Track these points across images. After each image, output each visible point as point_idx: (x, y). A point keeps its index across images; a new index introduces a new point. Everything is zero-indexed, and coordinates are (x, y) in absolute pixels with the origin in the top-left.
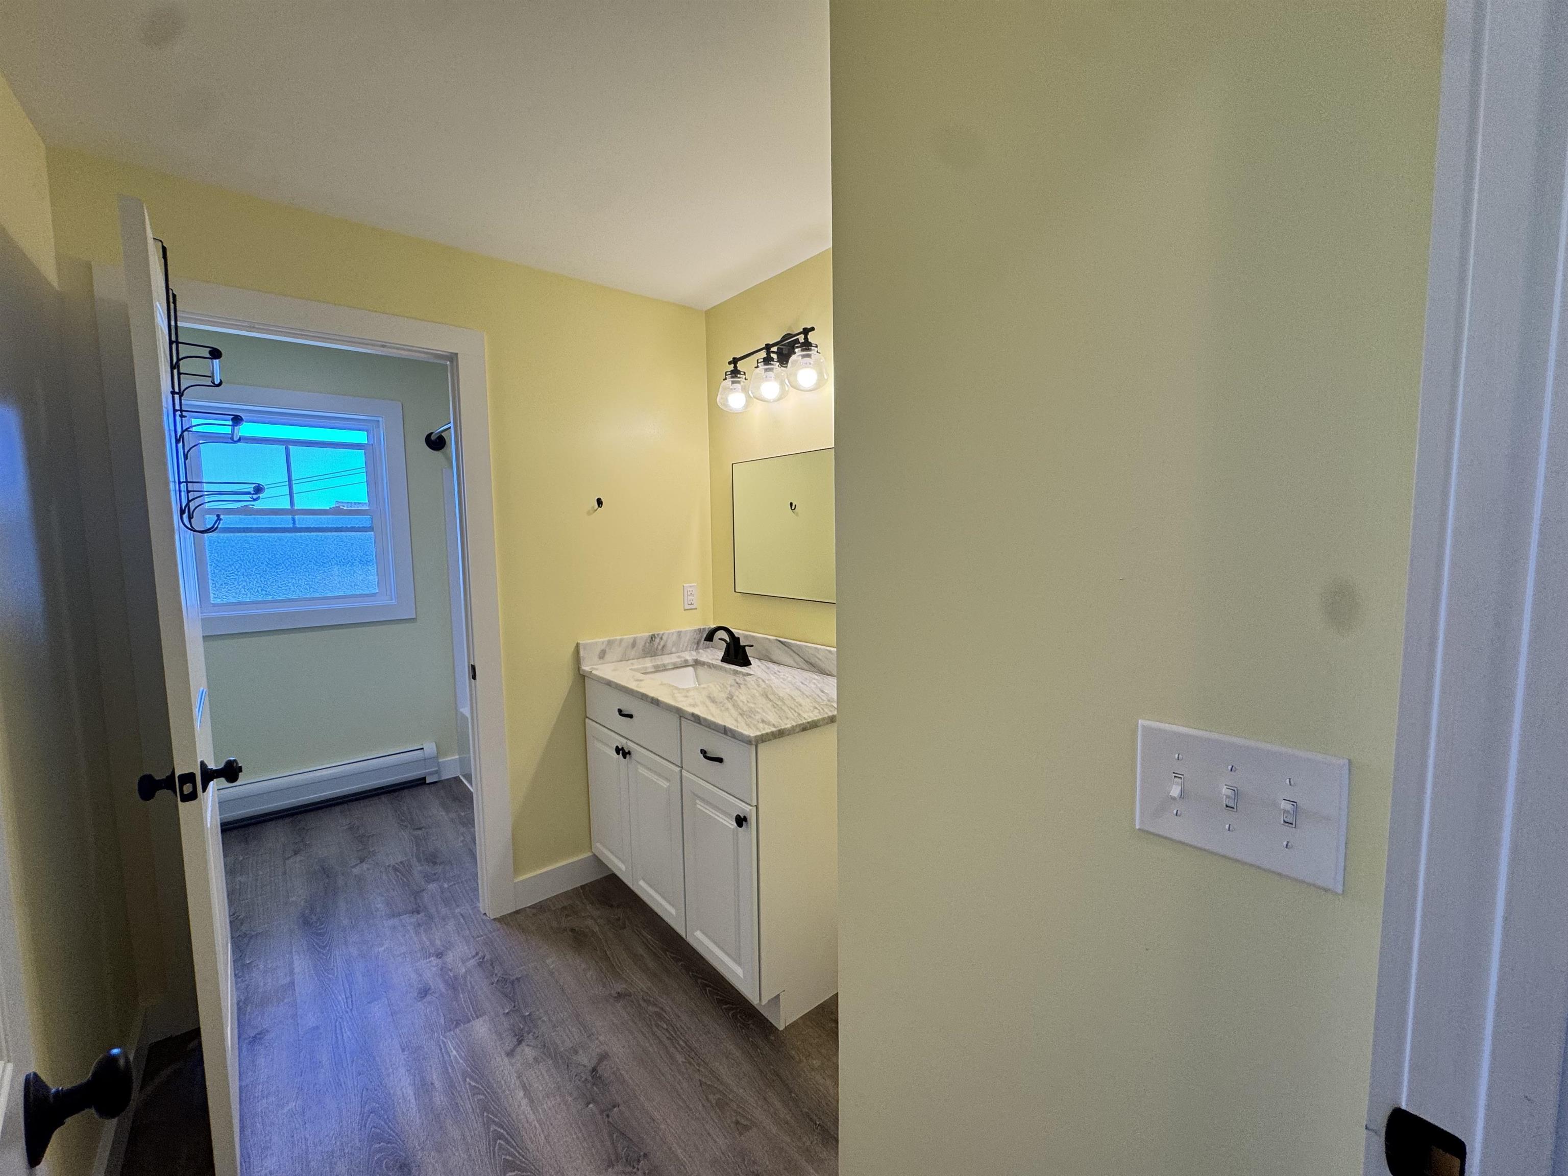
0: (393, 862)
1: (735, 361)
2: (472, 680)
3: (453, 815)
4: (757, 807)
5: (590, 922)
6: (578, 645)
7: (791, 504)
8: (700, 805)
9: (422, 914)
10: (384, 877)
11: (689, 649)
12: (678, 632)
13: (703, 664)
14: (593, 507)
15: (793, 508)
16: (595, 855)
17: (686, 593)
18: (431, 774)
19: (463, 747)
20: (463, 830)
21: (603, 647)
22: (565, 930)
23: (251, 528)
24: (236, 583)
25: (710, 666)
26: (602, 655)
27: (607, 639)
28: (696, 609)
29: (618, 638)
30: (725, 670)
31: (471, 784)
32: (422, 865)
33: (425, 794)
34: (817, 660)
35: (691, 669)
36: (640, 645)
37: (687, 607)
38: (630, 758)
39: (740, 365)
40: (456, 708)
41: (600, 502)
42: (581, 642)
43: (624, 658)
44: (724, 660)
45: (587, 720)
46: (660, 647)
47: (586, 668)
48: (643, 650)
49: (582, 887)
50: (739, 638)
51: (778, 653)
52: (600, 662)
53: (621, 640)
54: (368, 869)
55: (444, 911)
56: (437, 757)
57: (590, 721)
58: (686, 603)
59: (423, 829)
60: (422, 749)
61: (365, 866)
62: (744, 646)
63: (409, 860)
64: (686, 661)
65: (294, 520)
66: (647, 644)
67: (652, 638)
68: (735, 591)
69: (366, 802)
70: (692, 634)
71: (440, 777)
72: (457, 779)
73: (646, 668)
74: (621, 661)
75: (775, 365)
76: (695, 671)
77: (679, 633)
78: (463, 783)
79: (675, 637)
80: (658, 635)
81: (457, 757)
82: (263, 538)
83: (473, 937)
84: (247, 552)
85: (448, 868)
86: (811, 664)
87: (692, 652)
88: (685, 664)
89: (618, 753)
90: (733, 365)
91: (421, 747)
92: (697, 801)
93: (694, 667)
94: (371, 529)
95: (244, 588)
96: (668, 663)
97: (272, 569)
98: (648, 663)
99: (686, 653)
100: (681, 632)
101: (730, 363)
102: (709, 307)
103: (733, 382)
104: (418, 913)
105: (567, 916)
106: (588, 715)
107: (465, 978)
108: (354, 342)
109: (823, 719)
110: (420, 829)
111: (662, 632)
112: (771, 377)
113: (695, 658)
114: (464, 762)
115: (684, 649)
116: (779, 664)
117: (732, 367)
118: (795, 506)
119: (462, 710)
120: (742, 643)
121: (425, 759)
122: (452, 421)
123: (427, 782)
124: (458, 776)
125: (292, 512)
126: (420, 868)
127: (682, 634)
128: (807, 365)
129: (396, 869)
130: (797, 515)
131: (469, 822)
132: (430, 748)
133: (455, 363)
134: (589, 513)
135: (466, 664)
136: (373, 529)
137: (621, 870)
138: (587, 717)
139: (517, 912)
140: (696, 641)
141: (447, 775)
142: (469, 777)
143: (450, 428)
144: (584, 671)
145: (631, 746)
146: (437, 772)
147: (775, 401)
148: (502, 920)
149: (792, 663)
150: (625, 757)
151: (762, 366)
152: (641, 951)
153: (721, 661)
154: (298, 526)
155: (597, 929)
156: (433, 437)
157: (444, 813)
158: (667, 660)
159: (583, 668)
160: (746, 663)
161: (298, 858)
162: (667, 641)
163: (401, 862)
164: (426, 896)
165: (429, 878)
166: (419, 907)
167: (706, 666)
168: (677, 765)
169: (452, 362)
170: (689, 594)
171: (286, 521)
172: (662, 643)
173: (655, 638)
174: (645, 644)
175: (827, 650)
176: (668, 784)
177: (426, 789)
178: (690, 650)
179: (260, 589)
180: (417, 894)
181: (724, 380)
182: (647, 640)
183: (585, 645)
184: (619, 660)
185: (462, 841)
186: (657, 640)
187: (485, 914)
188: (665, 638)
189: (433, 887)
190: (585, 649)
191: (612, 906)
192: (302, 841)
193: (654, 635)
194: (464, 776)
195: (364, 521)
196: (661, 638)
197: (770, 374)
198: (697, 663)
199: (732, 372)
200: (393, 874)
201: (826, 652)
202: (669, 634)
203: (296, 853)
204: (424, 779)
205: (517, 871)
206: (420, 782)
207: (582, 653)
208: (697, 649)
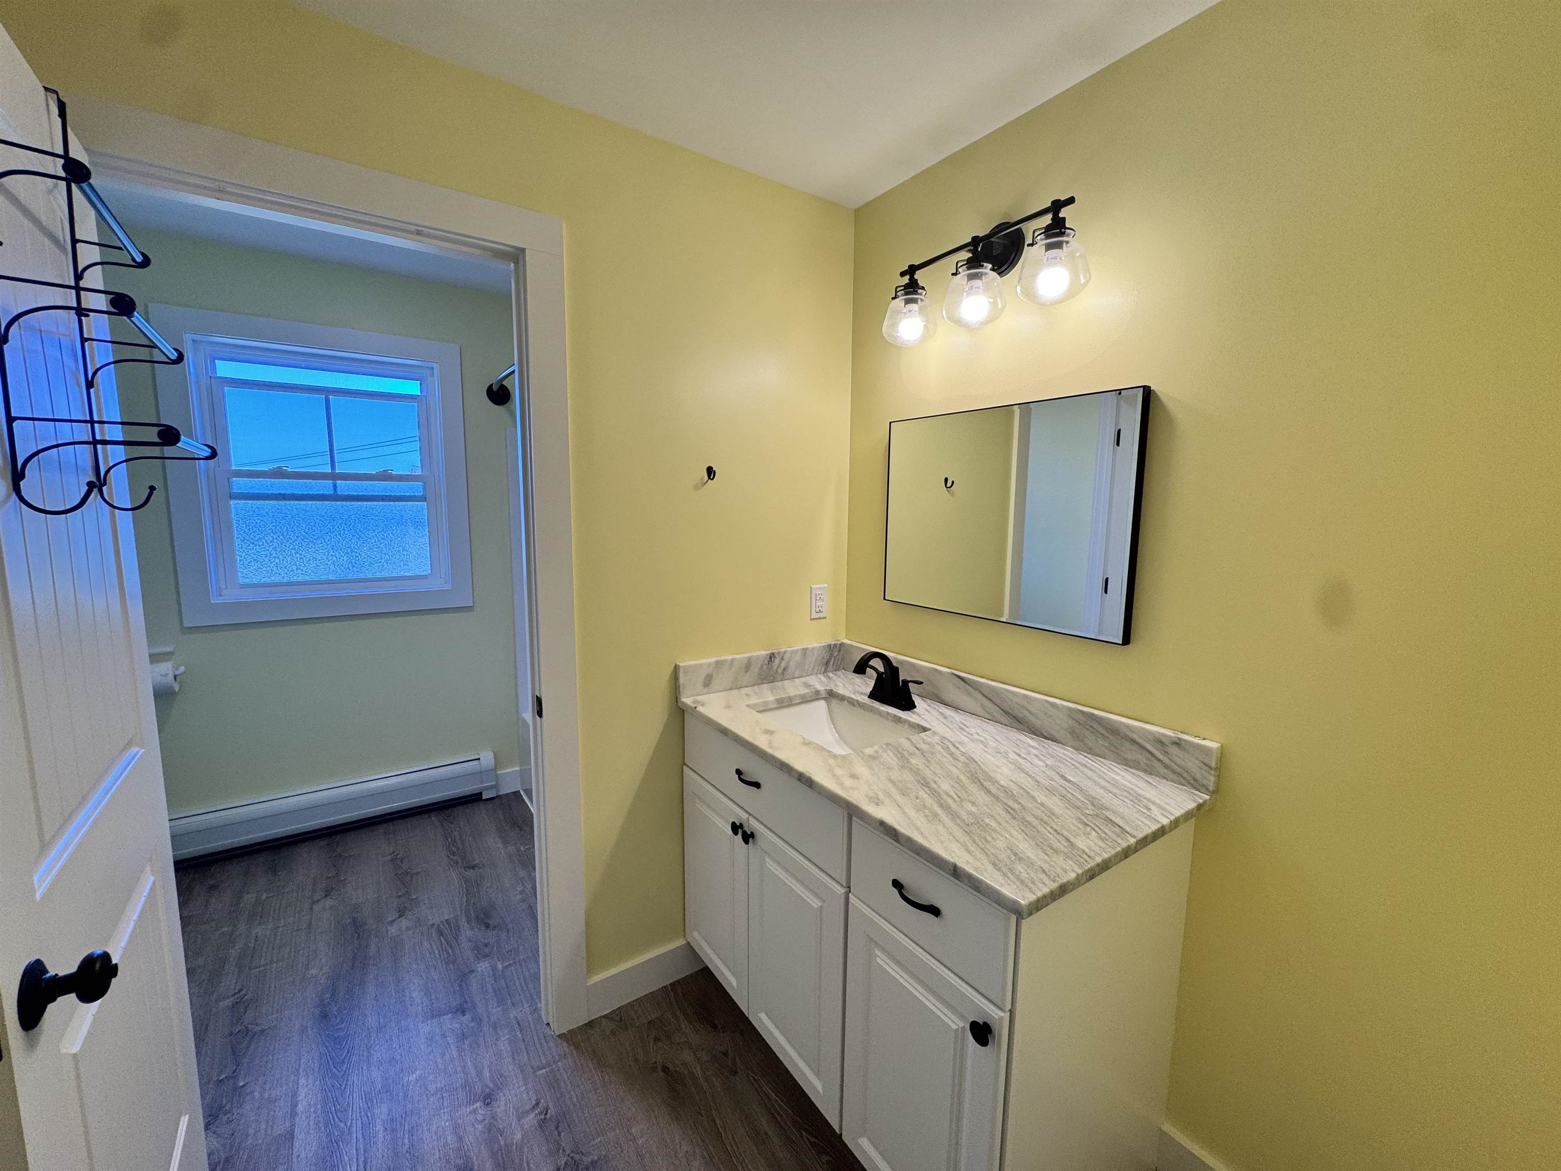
0: (437, 920)
1: (912, 270)
2: (537, 717)
3: (511, 849)
4: (1011, 1012)
5: (686, 1056)
6: (676, 669)
7: (946, 480)
8: (881, 959)
9: (468, 1016)
10: (425, 944)
11: (816, 671)
12: (803, 649)
13: (842, 698)
14: (702, 479)
15: (949, 484)
16: (689, 943)
17: (814, 596)
18: (488, 788)
19: (524, 758)
20: (522, 873)
21: (709, 671)
22: (654, 1069)
23: (284, 494)
24: (266, 560)
25: (852, 702)
26: (708, 681)
27: (713, 660)
28: (825, 618)
29: (729, 657)
30: (880, 713)
31: (531, 802)
32: (472, 929)
33: (480, 814)
34: (1027, 714)
35: (822, 703)
36: (755, 669)
37: (815, 616)
38: (754, 843)
39: (918, 275)
40: (518, 713)
41: (710, 472)
42: (681, 664)
43: (735, 686)
44: (872, 696)
45: (685, 767)
46: (780, 670)
47: (687, 700)
48: (760, 674)
49: (672, 985)
50: (897, 669)
51: (952, 693)
52: (706, 690)
53: (733, 661)
54: (408, 929)
55: (496, 1011)
56: (495, 769)
57: (688, 770)
58: (813, 611)
59: (476, 869)
60: (479, 759)
61: (404, 923)
62: (906, 683)
63: (456, 918)
64: (817, 692)
65: (335, 486)
66: (765, 666)
67: (771, 658)
68: (885, 599)
69: (414, 821)
70: (820, 653)
71: (498, 791)
72: (516, 794)
73: (766, 703)
74: (731, 689)
75: (986, 268)
76: (828, 705)
77: (805, 650)
78: (523, 800)
79: (798, 657)
80: (778, 653)
81: (518, 768)
82: (298, 507)
83: (532, 1068)
84: (280, 523)
85: (503, 935)
86: (1014, 717)
87: (819, 675)
88: (816, 696)
89: (736, 833)
90: (908, 277)
91: (477, 757)
92: (877, 952)
93: (825, 700)
94: (423, 499)
95: (277, 567)
96: (796, 696)
97: (308, 544)
98: (768, 694)
99: (813, 677)
100: (807, 649)
101: (903, 274)
102: (857, 206)
103: (907, 302)
104: (463, 1013)
105: (657, 1040)
106: (686, 762)
107: (520, 1151)
108: (376, 225)
109: (1116, 855)
110: (473, 867)
111: (783, 650)
112: (979, 288)
113: (828, 688)
114: (525, 775)
115: (809, 673)
116: (956, 708)
117: (906, 279)
118: (953, 482)
119: (524, 715)
120: (902, 677)
121: (481, 772)
122: (516, 361)
123: (483, 798)
124: (519, 791)
125: (334, 477)
126: (469, 933)
127: (808, 651)
128: (1054, 261)
129: (440, 933)
130: (953, 495)
131: (527, 861)
132: (487, 758)
133: (521, 264)
134: (696, 487)
135: (530, 696)
136: (426, 498)
137: (732, 986)
138: (685, 764)
139: (590, 1024)
140: (825, 661)
141: (506, 790)
142: (529, 792)
143: (513, 372)
144: (683, 703)
145: (753, 825)
146: (492, 787)
147: (987, 322)
148: (569, 1037)
149: (979, 710)
150: (747, 842)
151: (964, 272)
152: (765, 1124)
153: (869, 697)
154: (340, 493)
155: (698, 1071)
156: (495, 388)
157: (501, 846)
158: (794, 688)
159: (682, 700)
160: (909, 705)
161: (329, 902)
162: (789, 662)
163: (446, 920)
164: (474, 980)
165: (481, 952)
166: (466, 1002)
167: (846, 702)
168: (842, 885)
169: (516, 263)
170: (818, 598)
171: (325, 487)
172: (783, 665)
173: (775, 658)
174: (762, 666)
175: (1046, 701)
176: (820, 904)
177: (482, 806)
178: (817, 674)
179: (294, 567)
180: (463, 977)
181: (893, 299)
182: (764, 661)
183: (686, 668)
184: (728, 688)
185: (521, 892)
186: (777, 661)
187: (548, 1024)
188: (786, 657)
189: (483, 967)
190: (685, 673)
191: (714, 1026)
192: (337, 875)
193: (773, 654)
194: (524, 790)
195: (417, 488)
196: (782, 659)
197: (977, 283)
198: (831, 695)
199: (906, 286)
200: (435, 938)
201: (1047, 705)
202: (792, 652)
203: (327, 894)
204: (480, 794)
205: (591, 969)
206: (475, 798)
207: (682, 679)
208: (825, 671)
